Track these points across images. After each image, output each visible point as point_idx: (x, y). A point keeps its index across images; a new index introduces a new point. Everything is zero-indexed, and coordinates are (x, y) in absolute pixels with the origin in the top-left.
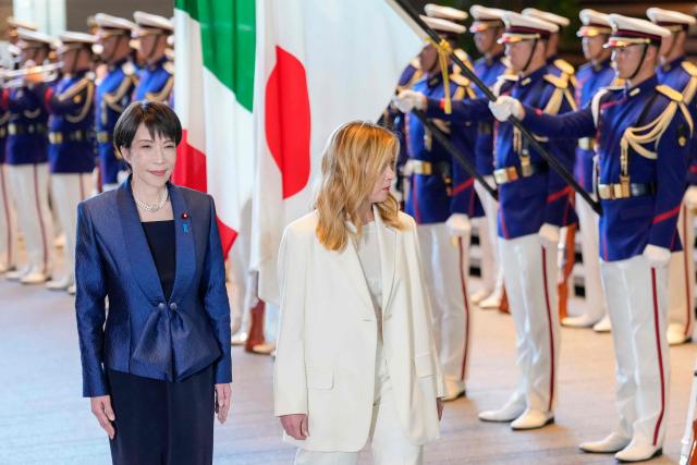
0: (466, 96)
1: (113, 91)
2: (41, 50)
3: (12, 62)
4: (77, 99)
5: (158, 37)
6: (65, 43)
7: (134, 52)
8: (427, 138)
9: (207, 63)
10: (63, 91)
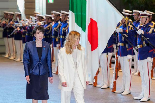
0: (132, 29)
1: (56, 27)
2: (41, 18)
3: (35, 21)
4: (48, 29)
5: (66, 16)
6: (46, 17)
7: (60, 19)
8: (123, 38)
9: (75, 22)
10: (45, 27)
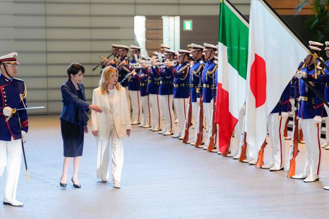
0: (321, 73)
1: (196, 70)
2: (172, 56)
3: (162, 60)
4: (183, 72)
5: (212, 51)
6: (180, 53)
7: (203, 56)
8: (307, 89)
9: (229, 62)
10: (178, 70)
